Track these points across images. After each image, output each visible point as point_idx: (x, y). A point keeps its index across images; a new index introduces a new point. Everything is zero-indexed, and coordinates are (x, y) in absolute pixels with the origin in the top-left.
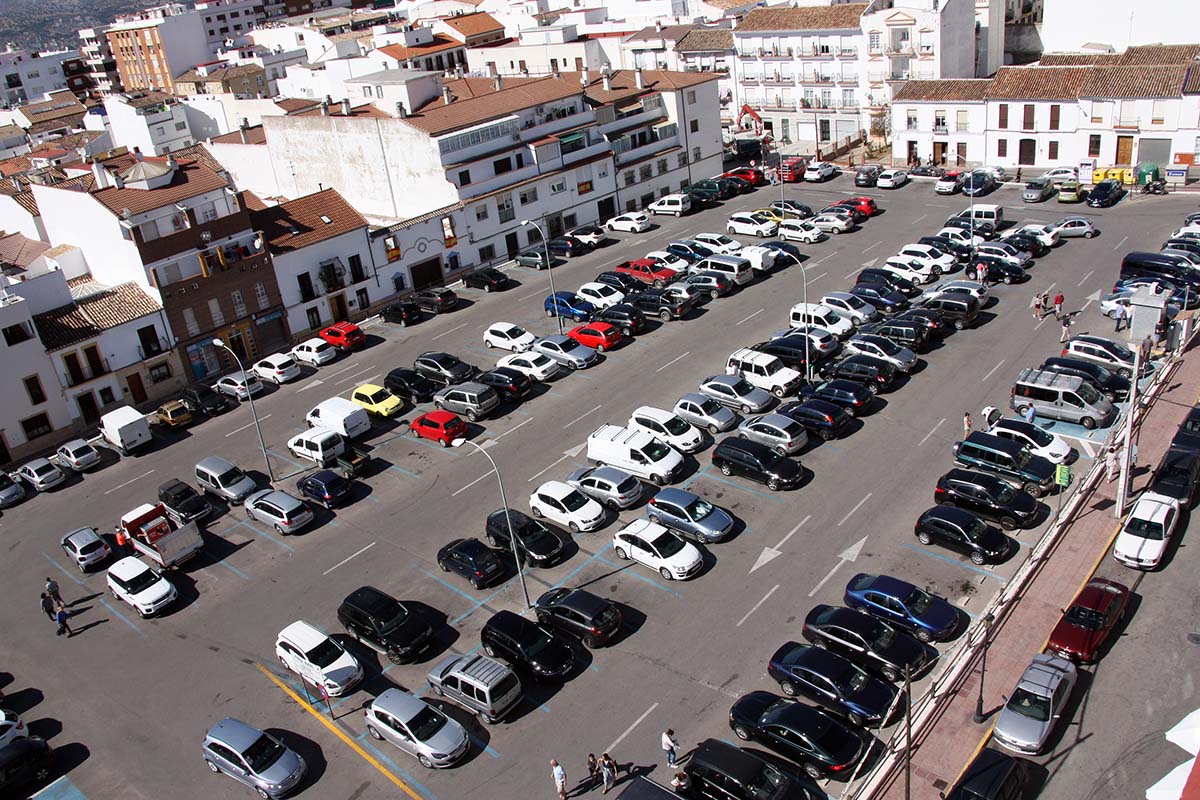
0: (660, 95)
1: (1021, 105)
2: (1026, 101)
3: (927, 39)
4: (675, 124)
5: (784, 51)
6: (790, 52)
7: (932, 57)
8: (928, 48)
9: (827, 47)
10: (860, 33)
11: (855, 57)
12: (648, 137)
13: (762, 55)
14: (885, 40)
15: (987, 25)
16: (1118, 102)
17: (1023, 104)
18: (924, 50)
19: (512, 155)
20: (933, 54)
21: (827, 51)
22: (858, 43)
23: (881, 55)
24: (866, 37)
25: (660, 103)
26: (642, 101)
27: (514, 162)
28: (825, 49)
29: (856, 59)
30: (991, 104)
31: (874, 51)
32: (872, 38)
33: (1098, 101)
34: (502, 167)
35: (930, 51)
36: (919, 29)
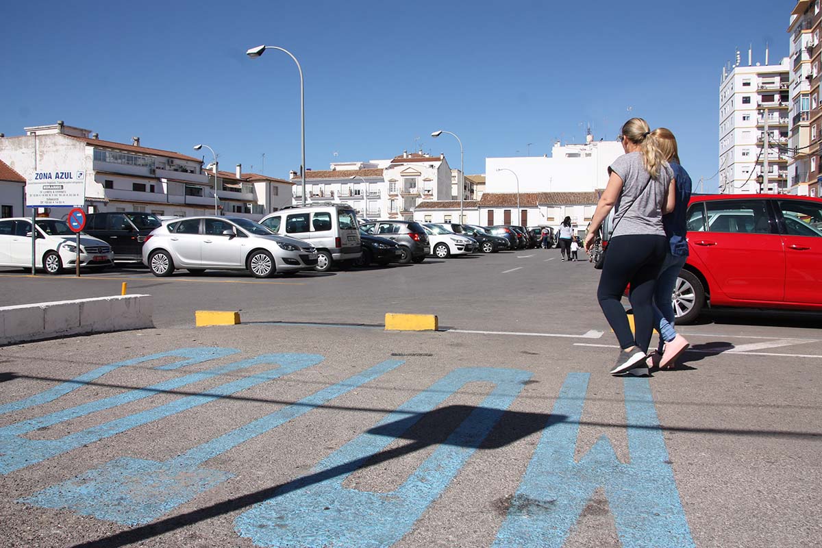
0: (253, 185)
1: (502, 210)
2: (506, 207)
3: (428, 186)
4: (263, 206)
5: (327, 194)
6: (332, 193)
7: (431, 197)
8: (429, 191)
9: (359, 191)
10: (383, 180)
11: (379, 198)
12: (243, 209)
13: (311, 196)
14: (400, 185)
15: (456, 195)
16: (563, 207)
17: (503, 209)
18: (426, 193)
19: (148, 183)
20: (432, 195)
21: (359, 194)
22: (382, 188)
23: (397, 195)
24: (387, 184)
25: (253, 191)
26: (241, 185)
27: (148, 188)
28: (358, 192)
29: (380, 198)
30: (482, 210)
31: (392, 193)
32: (391, 185)
33: (551, 207)
34: (139, 188)
35: (430, 193)
36: (423, 179)
